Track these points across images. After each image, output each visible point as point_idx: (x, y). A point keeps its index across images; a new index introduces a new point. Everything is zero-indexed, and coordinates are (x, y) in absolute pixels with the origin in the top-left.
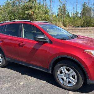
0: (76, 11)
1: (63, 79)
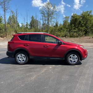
0: (27, 23)
1: (71, 61)
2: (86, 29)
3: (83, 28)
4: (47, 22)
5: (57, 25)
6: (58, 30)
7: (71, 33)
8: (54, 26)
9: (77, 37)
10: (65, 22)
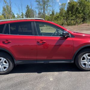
2: (84, 16)
3: (81, 15)
4: (43, 11)
5: (53, 14)
6: (55, 18)
7: (69, 21)
8: (51, 15)
9: (75, 25)
10: (62, 10)
